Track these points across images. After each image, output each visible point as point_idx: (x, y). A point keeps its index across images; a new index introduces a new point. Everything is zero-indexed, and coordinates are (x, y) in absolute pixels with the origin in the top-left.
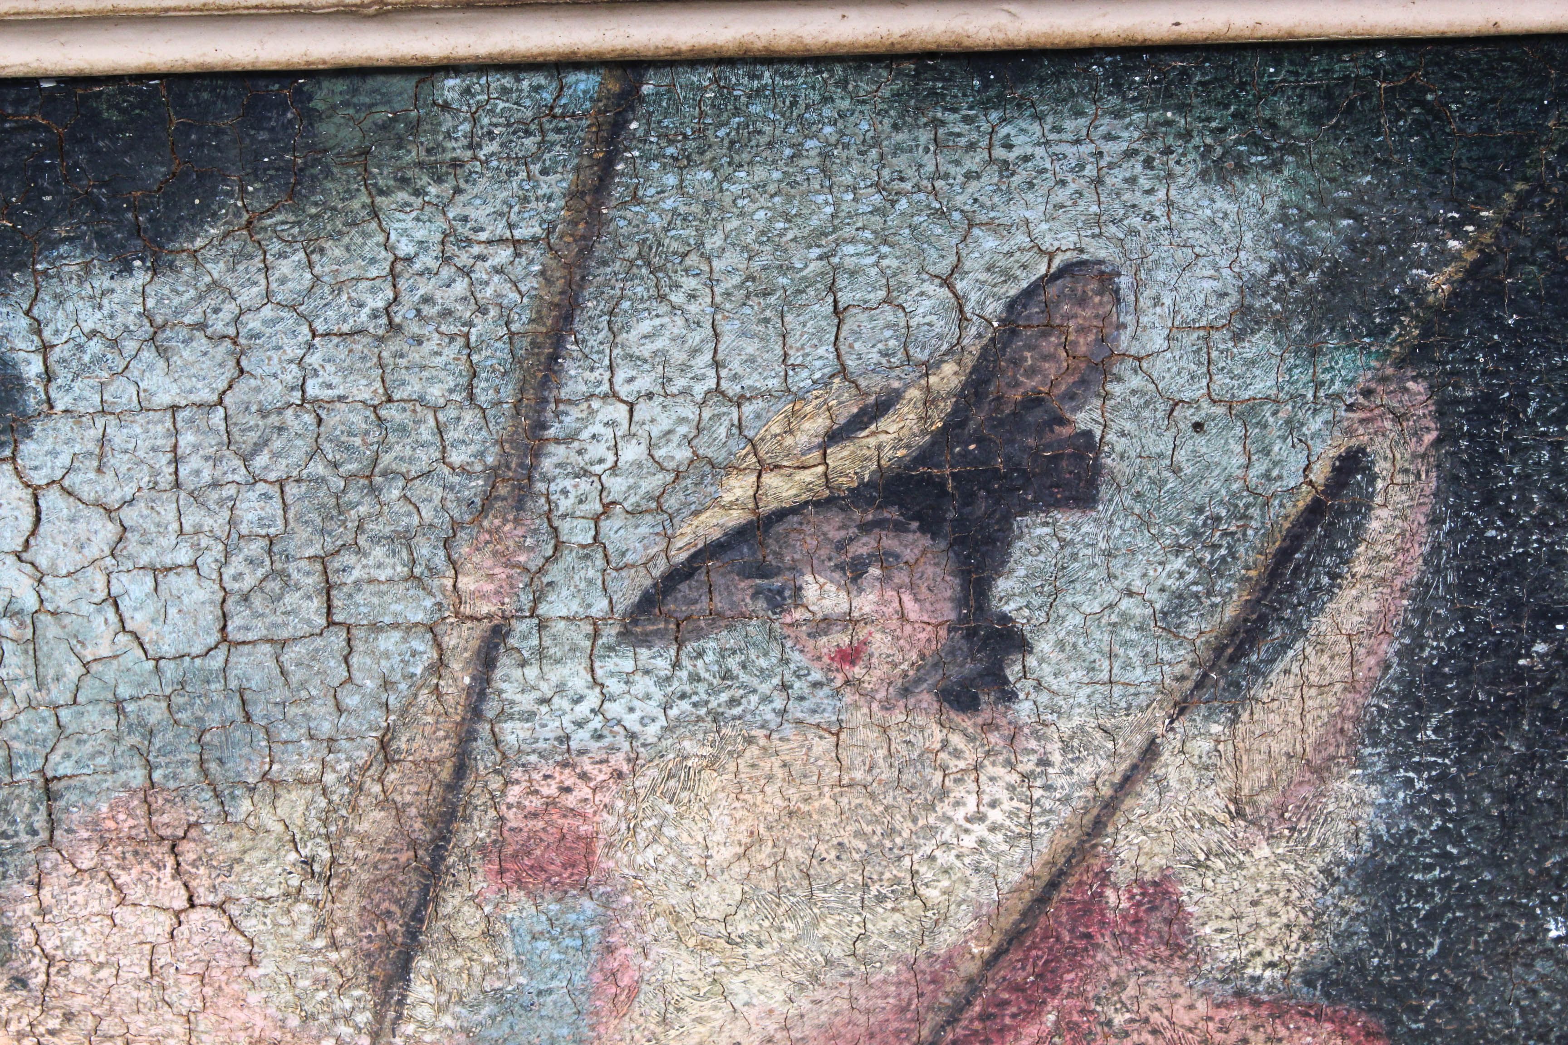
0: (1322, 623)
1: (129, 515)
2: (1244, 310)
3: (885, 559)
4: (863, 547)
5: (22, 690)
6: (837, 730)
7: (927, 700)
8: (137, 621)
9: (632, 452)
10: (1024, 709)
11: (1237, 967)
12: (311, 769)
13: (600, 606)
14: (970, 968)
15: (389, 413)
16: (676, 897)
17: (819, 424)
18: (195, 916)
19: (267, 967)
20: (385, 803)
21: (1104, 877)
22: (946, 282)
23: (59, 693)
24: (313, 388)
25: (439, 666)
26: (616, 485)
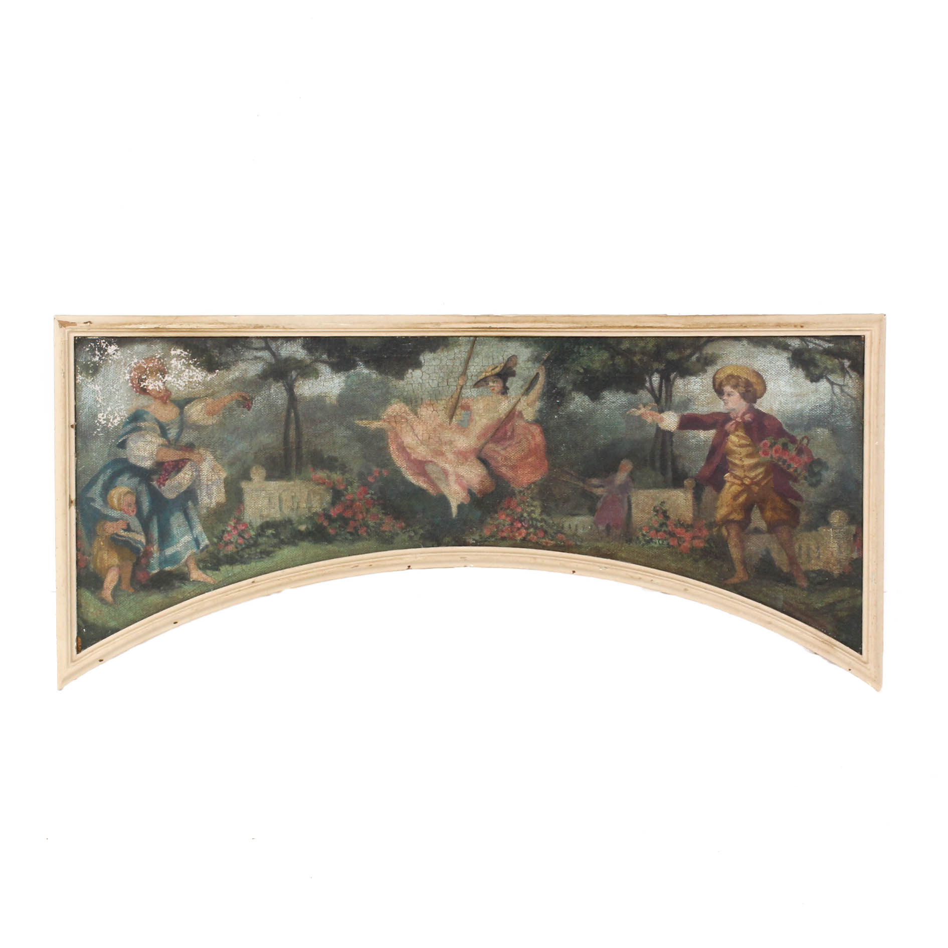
0: (535, 388)
1: (431, 375)
2: (528, 360)
3: (497, 381)
4: (495, 380)
5: (420, 390)
6: (492, 396)
7: (500, 394)
8: (430, 384)
9: (475, 371)
10: (508, 395)
11: (527, 420)
12: (445, 398)
13: (471, 384)
14: (503, 419)
15: (454, 366)
16: (477, 411)
17: (491, 369)
18: (434, 412)
19: (440, 417)
20: (452, 402)
21: (515, 411)
22: (502, 356)
23: (423, 390)
24: (447, 364)
25: (457, 389)
26: (473, 373)
